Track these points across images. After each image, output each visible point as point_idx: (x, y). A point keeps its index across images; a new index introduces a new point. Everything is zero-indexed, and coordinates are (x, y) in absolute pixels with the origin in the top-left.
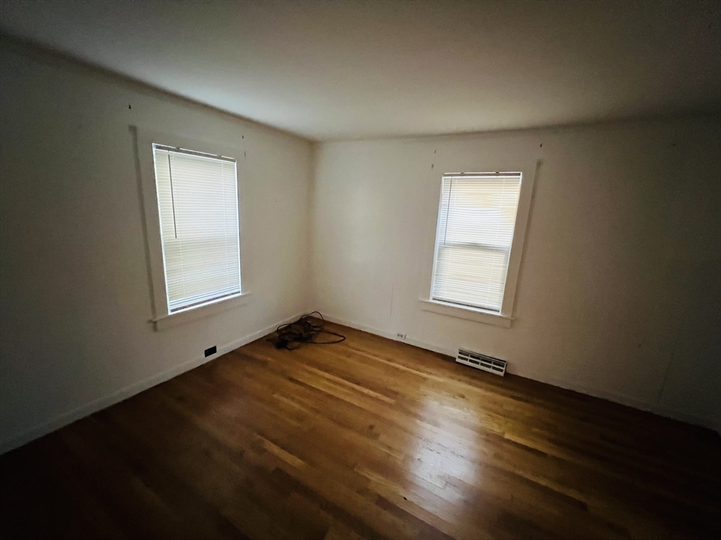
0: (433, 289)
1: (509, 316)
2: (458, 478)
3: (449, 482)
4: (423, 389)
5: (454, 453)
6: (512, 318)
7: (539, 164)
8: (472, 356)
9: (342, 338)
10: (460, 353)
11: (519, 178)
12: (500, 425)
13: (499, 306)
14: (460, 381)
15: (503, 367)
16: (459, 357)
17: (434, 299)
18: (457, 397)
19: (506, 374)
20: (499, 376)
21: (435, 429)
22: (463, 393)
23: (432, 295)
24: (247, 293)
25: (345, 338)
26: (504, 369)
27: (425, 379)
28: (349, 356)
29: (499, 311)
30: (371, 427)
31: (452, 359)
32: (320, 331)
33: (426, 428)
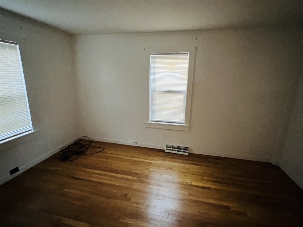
0: (150, 116)
1: (188, 125)
2: (174, 210)
3: (169, 213)
4: (151, 169)
5: (170, 198)
6: (190, 126)
7: (196, 48)
8: (172, 148)
9: (103, 149)
10: (167, 147)
11: (187, 56)
12: (189, 179)
13: (183, 121)
14: (168, 161)
15: (187, 150)
16: (167, 149)
17: (151, 121)
18: (167, 169)
19: (189, 154)
20: (186, 155)
21: (160, 188)
22: (170, 167)
23: (150, 119)
24: (36, 130)
25: (104, 149)
26: (188, 151)
27: (151, 163)
28: (108, 159)
29: (183, 123)
30: (126, 195)
31: (163, 151)
32: (89, 147)
33: (154, 189)
